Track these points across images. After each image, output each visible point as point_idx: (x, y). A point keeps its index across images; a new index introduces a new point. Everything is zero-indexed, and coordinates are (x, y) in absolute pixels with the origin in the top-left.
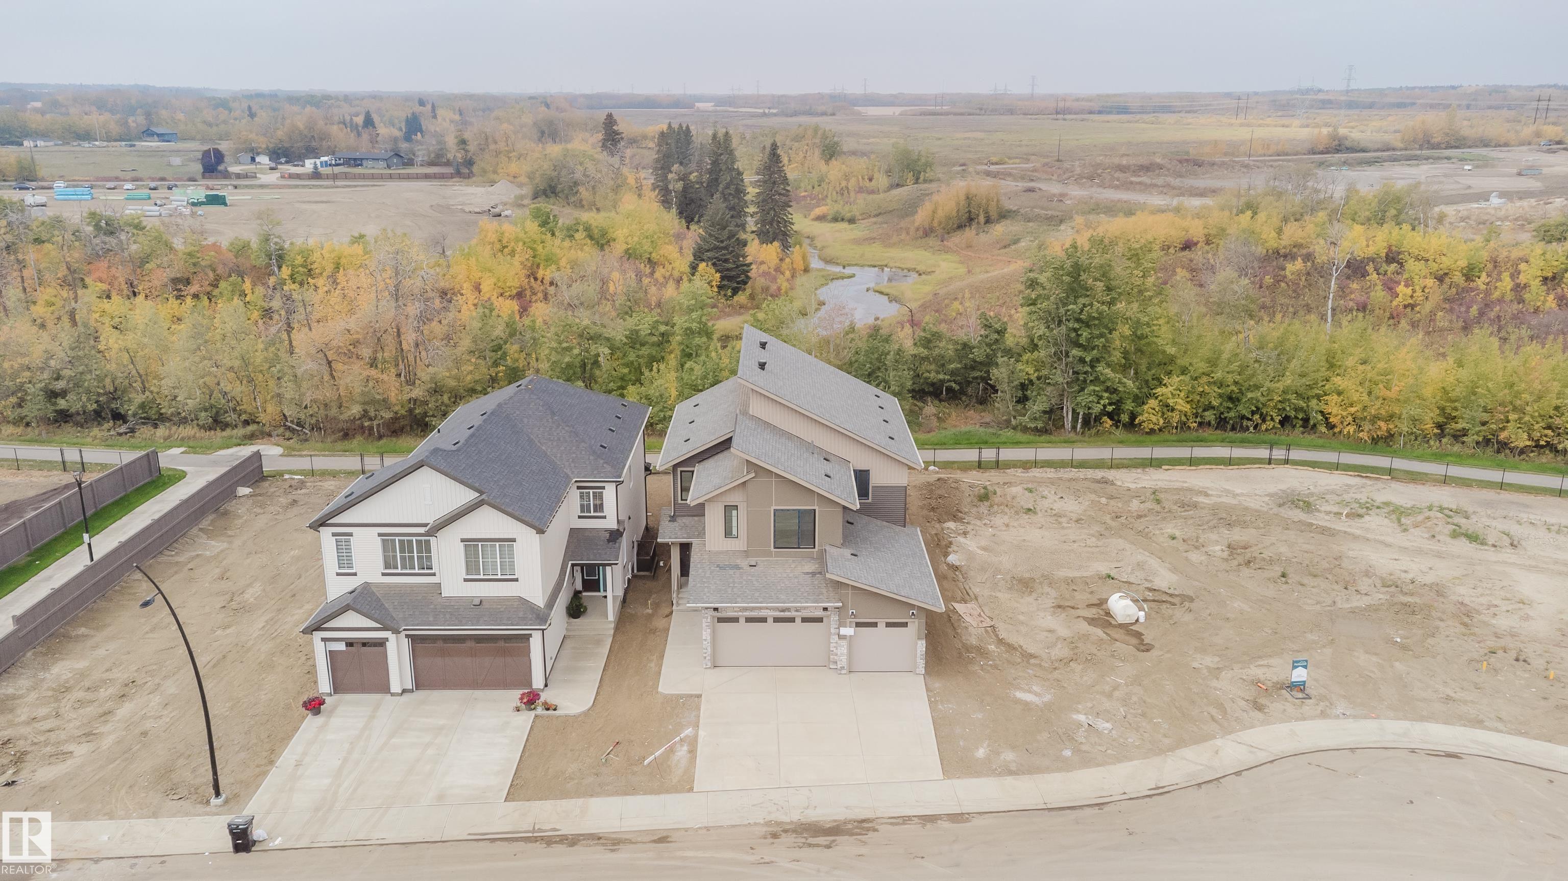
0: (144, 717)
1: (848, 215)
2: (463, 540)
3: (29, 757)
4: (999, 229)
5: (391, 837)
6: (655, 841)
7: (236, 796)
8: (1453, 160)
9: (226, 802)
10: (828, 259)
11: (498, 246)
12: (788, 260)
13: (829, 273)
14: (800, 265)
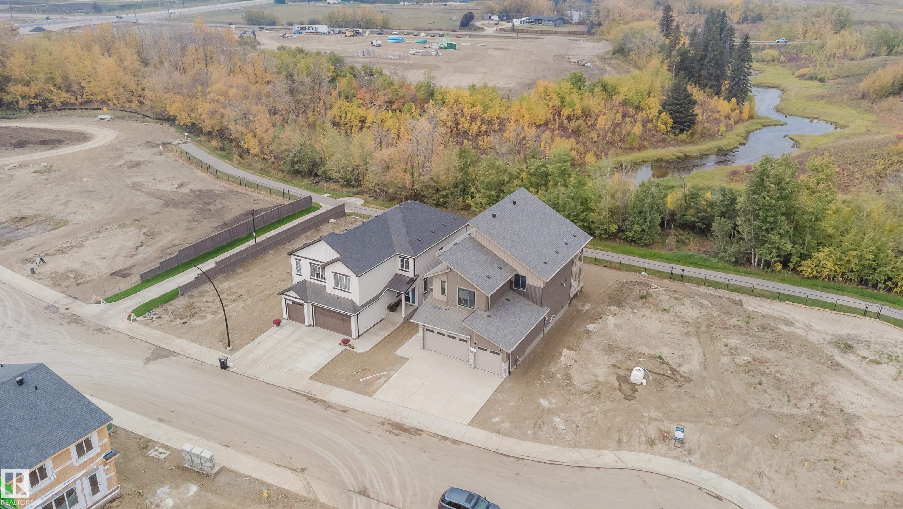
0: (234, 311)
2: (334, 272)
3: (196, 315)
5: (266, 379)
6: (342, 411)
7: (236, 348)
9: (232, 350)
10: (779, 109)
11: (543, 95)
12: (737, 111)
13: (768, 121)
14: (745, 115)
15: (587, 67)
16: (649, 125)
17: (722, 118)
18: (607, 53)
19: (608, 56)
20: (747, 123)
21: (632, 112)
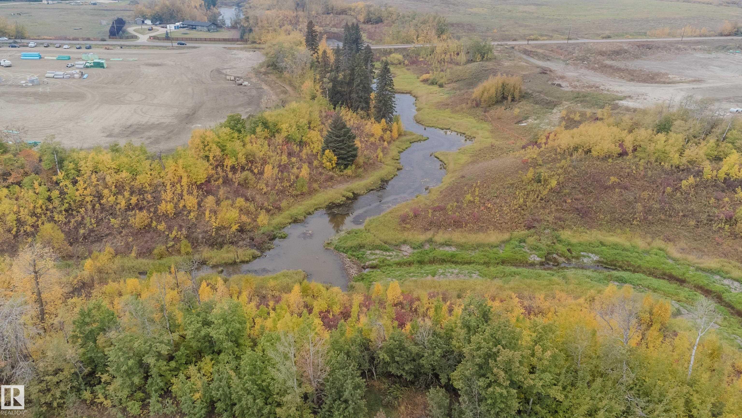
1: (440, 81)
4: (518, 108)
10: (418, 120)
11: (201, 146)
12: (388, 132)
13: (414, 137)
14: (395, 134)
15: (245, 86)
16: (315, 163)
17: (378, 142)
18: (261, 66)
19: (263, 70)
20: (397, 143)
21: (296, 148)
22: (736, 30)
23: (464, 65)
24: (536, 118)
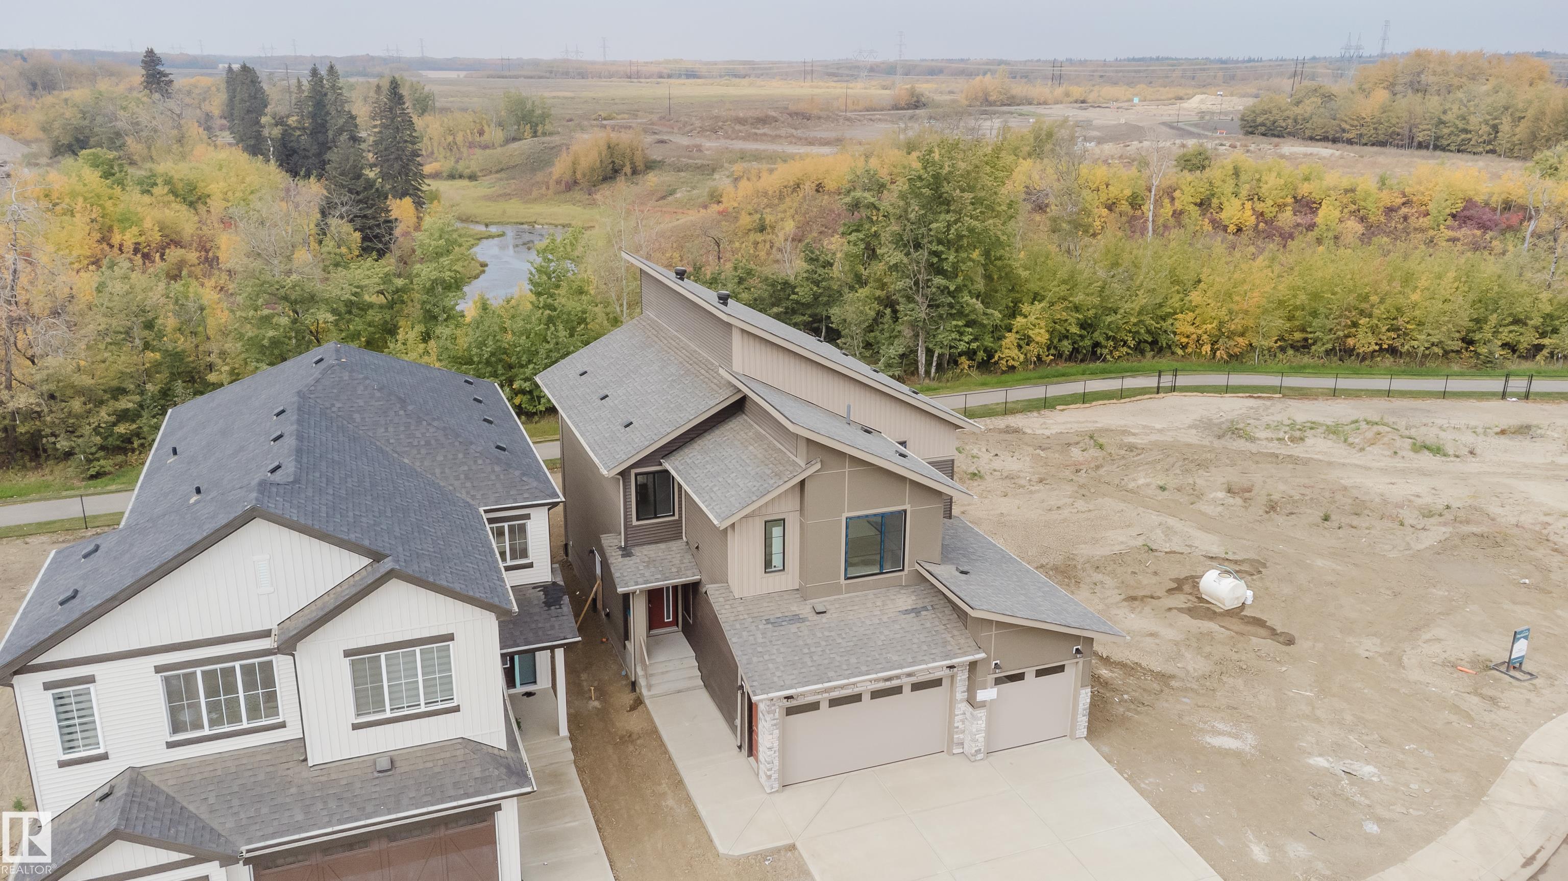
1: (467, 172)
2: (347, 654)
4: (652, 179)
8: (1015, 115)
13: (475, 232)
22: (915, 99)
23: (501, 146)
24: (689, 189)
